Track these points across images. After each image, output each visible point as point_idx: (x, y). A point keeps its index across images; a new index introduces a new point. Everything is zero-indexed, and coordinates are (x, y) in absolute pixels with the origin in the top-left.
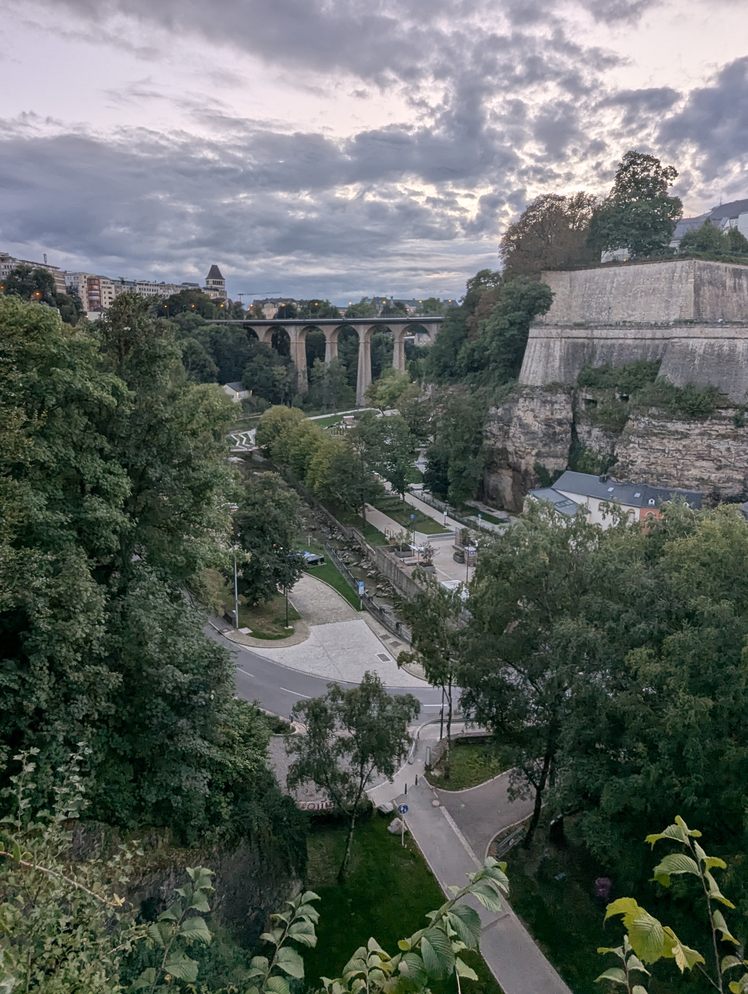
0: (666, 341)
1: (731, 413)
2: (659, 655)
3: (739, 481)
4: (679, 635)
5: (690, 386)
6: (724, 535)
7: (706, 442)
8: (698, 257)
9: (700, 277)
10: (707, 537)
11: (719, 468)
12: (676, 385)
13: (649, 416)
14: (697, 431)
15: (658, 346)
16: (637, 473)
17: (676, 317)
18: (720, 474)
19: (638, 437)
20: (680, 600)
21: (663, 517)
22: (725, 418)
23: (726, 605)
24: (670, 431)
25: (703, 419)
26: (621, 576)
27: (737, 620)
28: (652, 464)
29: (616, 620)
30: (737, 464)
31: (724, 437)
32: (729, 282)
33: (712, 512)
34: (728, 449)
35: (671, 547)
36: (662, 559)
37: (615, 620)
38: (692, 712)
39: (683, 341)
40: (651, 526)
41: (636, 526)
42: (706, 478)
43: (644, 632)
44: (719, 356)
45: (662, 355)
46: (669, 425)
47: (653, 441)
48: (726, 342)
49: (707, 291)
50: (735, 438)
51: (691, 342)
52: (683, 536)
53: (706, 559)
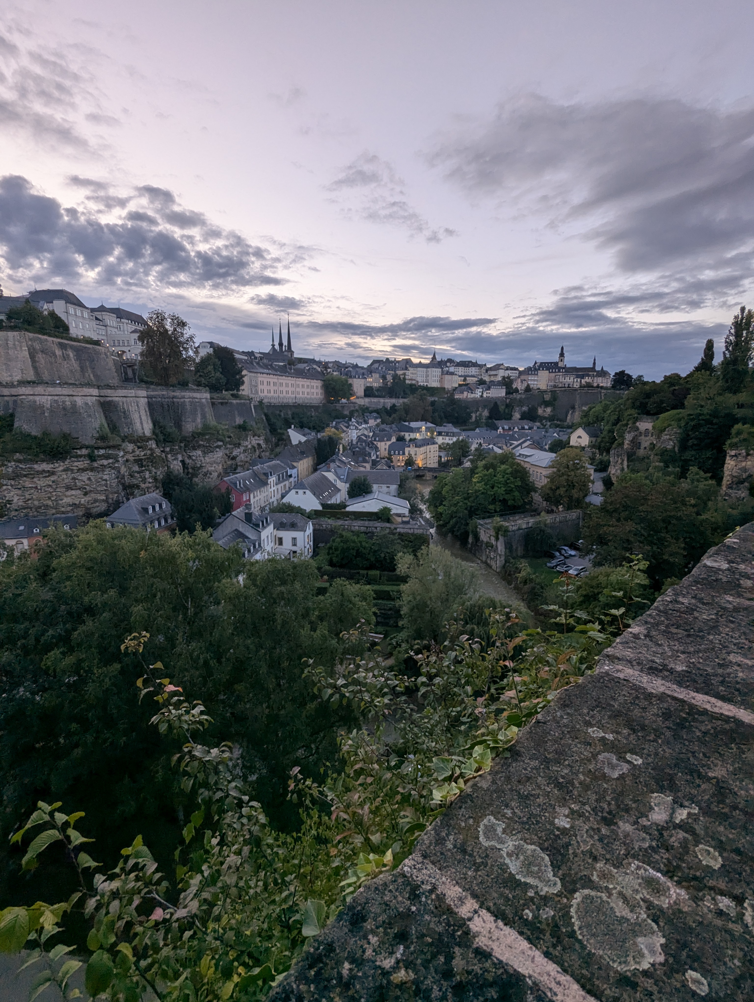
0: (15, 398)
1: (84, 452)
2: (71, 650)
3: (103, 500)
4: (82, 628)
5: (45, 434)
6: (99, 542)
7: (71, 476)
8: (26, 330)
9: (32, 346)
10: (86, 548)
11: (86, 494)
12: (34, 433)
13: (14, 461)
14: (61, 468)
15: (8, 402)
16: (16, 510)
17: (18, 378)
18: (87, 498)
19: (9, 479)
20: (77, 601)
21: (46, 542)
22: (81, 456)
23: (112, 592)
24: (38, 471)
25: (64, 459)
26: (20, 599)
27: (123, 600)
28: (29, 500)
29: (25, 636)
30: (99, 489)
31: (83, 470)
32: (58, 352)
33: (85, 529)
34: (89, 479)
35: (59, 563)
36: (54, 575)
37: (25, 638)
38: (107, 680)
39: (31, 398)
40: (38, 551)
41: (24, 555)
42: (77, 503)
43: (53, 637)
44: (64, 409)
45: (14, 409)
46: (36, 466)
47: (25, 481)
48: (67, 399)
49: (40, 357)
50: (92, 469)
51: (37, 398)
52: (67, 552)
53: (89, 564)
